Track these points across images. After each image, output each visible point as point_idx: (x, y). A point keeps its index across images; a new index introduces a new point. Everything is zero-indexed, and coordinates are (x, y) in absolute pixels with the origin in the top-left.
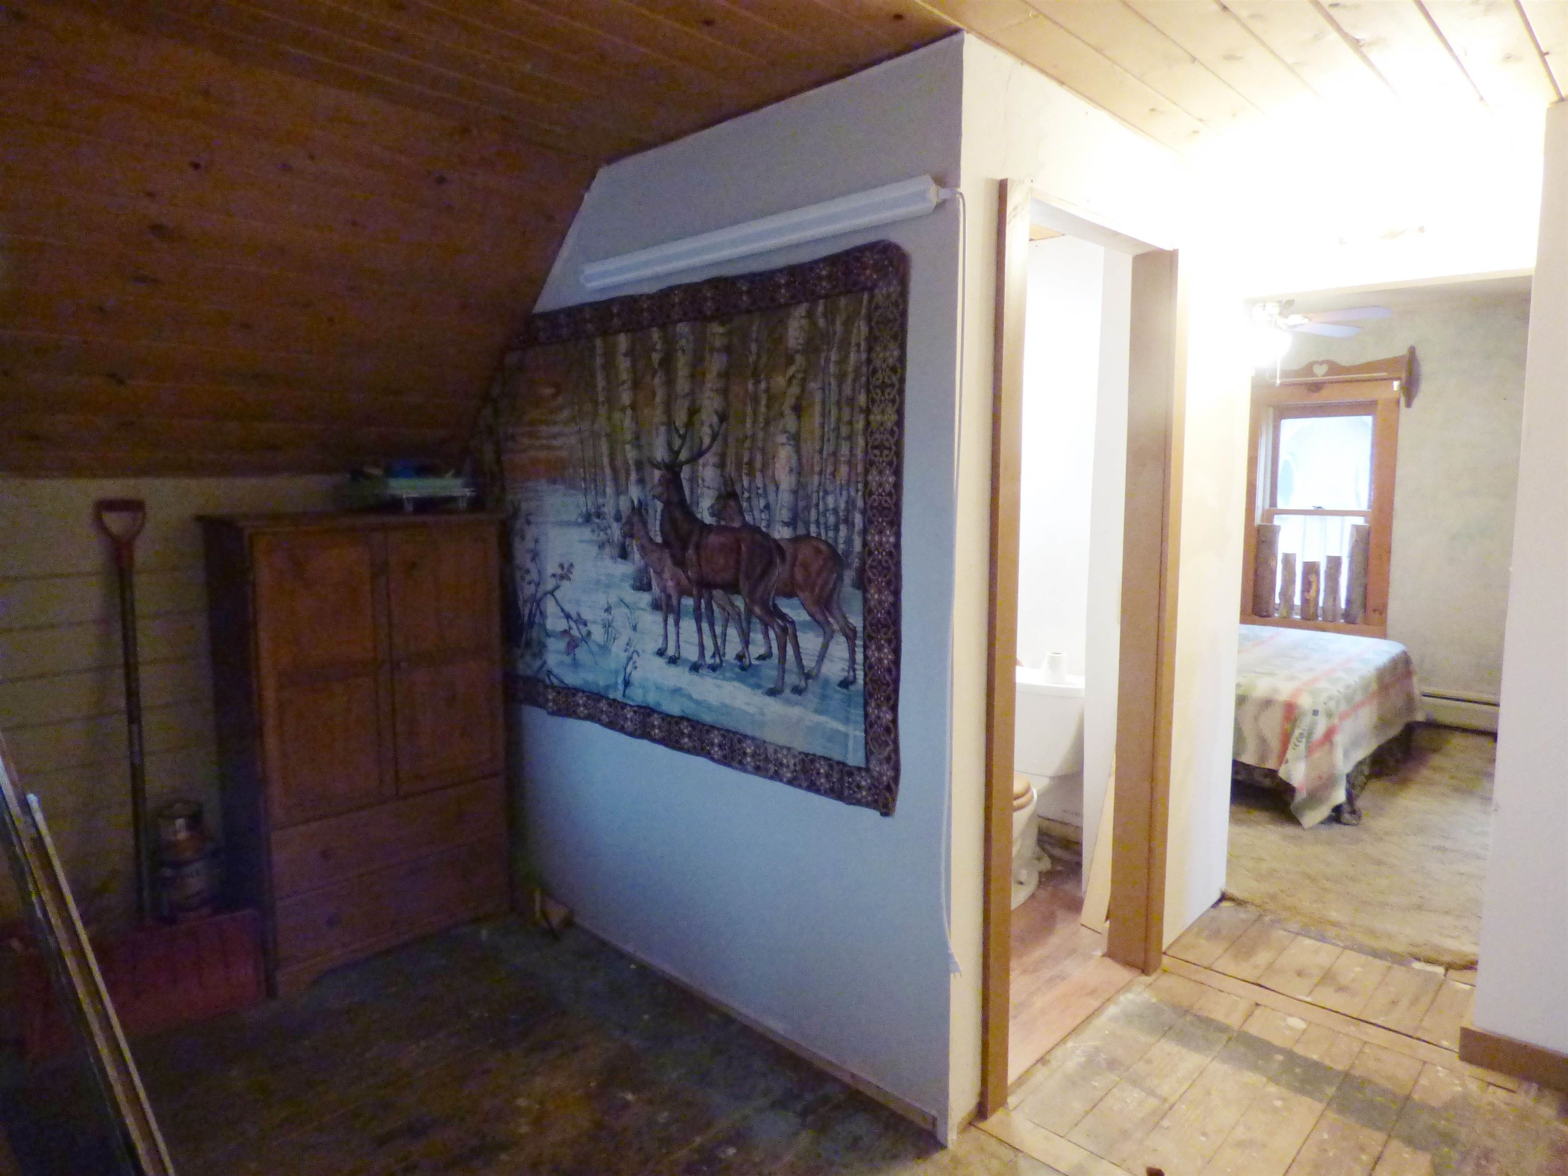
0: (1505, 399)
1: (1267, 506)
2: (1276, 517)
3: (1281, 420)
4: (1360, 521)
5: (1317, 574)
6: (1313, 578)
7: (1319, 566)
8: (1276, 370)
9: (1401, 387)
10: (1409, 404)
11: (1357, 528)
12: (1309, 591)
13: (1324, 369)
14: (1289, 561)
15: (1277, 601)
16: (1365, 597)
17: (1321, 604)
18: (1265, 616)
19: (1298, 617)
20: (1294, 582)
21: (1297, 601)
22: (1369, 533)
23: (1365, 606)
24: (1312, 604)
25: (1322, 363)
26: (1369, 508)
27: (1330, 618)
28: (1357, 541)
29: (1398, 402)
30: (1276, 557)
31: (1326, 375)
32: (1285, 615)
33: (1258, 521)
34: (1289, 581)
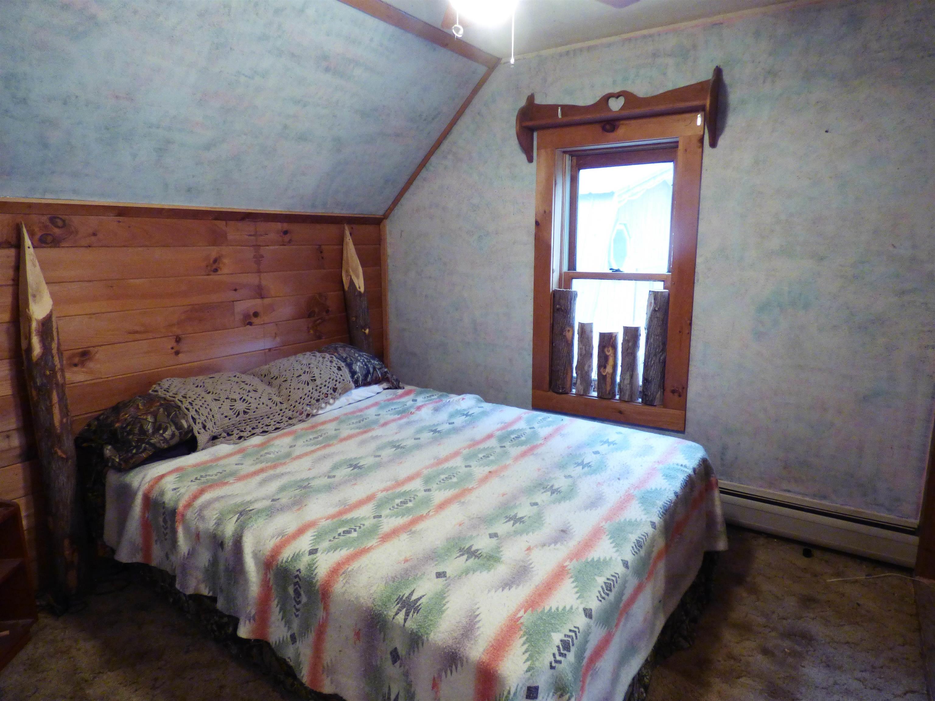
0: (827, 131)
1: (565, 268)
2: (574, 281)
3: (579, 170)
4: (659, 287)
5: (615, 348)
6: (609, 352)
7: (616, 337)
8: (511, 39)
9: (705, 120)
10: (713, 144)
11: (655, 295)
12: (605, 367)
13: (621, 101)
14: (585, 331)
15: (575, 375)
16: (663, 377)
17: (618, 379)
18: (561, 393)
19: (595, 394)
20: (591, 355)
21: (594, 375)
22: (668, 302)
23: (662, 386)
24: (609, 380)
25: (617, 96)
26: (669, 272)
27: (626, 398)
28: (654, 310)
29: (701, 140)
30: (572, 327)
31: (622, 108)
32: (582, 393)
33: (554, 284)
34: (586, 355)
